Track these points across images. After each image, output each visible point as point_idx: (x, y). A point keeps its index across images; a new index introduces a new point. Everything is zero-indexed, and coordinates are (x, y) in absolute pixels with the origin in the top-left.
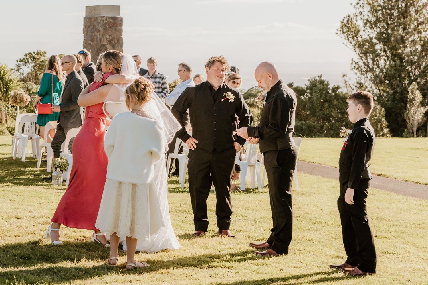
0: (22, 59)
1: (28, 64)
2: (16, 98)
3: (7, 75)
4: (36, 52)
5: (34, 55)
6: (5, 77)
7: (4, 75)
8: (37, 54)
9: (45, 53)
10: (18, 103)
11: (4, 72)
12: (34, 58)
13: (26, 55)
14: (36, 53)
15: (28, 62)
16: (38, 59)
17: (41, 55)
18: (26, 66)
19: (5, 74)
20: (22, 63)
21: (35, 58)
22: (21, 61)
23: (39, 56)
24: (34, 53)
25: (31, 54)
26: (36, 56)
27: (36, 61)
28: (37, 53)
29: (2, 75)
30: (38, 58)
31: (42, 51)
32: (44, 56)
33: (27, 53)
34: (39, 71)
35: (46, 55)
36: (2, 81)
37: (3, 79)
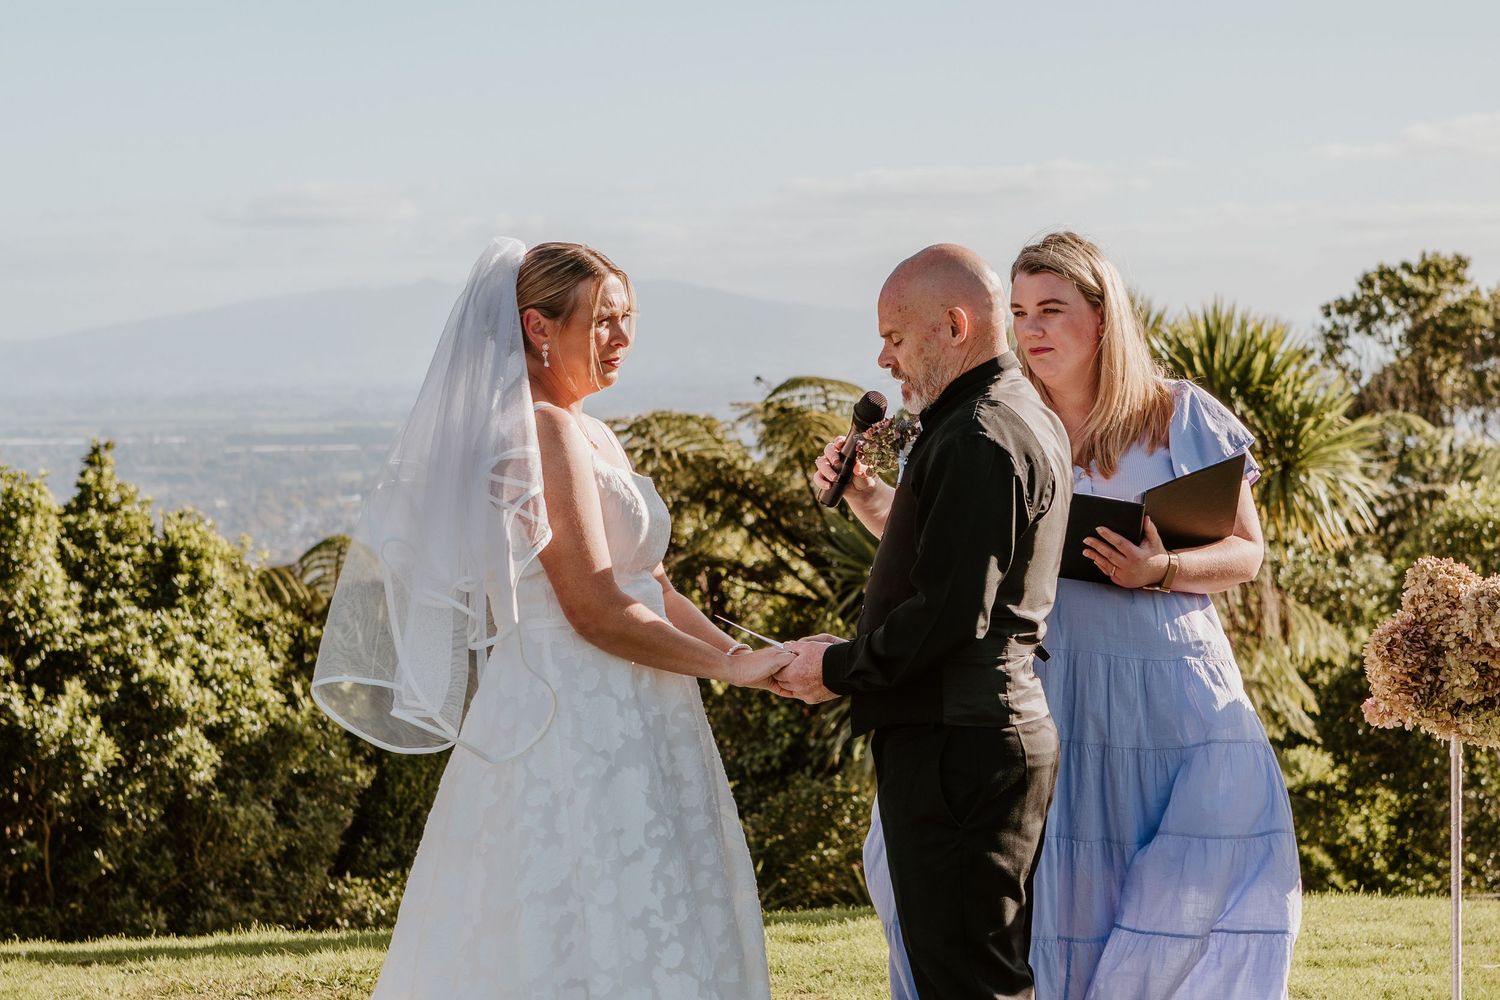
0: (1349, 298)
1: (1380, 324)
2: (1439, 651)
3: (1284, 378)
4: (1415, 262)
5: (1406, 277)
6: (1277, 388)
7: (1269, 377)
8: (1424, 273)
9: (1461, 262)
10: (1458, 708)
11: (1269, 362)
12: (1408, 293)
13: (1368, 282)
14: (1415, 271)
15: (1381, 313)
16: (1430, 298)
17: (1441, 275)
18: (1369, 332)
19: (1277, 377)
20: (1352, 320)
21: (1417, 295)
22: (1345, 308)
23: (1433, 280)
24: (1406, 266)
25: (1392, 273)
26: (1418, 283)
27: (1421, 310)
28: (1422, 266)
29: (1257, 379)
30: (1430, 289)
31: (1447, 252)
32: (1459, 280)
33: (1372, 268)
34: (1435, 356)
35: (1468, 273)
36: (1259, 414)
37: (1262, 402)
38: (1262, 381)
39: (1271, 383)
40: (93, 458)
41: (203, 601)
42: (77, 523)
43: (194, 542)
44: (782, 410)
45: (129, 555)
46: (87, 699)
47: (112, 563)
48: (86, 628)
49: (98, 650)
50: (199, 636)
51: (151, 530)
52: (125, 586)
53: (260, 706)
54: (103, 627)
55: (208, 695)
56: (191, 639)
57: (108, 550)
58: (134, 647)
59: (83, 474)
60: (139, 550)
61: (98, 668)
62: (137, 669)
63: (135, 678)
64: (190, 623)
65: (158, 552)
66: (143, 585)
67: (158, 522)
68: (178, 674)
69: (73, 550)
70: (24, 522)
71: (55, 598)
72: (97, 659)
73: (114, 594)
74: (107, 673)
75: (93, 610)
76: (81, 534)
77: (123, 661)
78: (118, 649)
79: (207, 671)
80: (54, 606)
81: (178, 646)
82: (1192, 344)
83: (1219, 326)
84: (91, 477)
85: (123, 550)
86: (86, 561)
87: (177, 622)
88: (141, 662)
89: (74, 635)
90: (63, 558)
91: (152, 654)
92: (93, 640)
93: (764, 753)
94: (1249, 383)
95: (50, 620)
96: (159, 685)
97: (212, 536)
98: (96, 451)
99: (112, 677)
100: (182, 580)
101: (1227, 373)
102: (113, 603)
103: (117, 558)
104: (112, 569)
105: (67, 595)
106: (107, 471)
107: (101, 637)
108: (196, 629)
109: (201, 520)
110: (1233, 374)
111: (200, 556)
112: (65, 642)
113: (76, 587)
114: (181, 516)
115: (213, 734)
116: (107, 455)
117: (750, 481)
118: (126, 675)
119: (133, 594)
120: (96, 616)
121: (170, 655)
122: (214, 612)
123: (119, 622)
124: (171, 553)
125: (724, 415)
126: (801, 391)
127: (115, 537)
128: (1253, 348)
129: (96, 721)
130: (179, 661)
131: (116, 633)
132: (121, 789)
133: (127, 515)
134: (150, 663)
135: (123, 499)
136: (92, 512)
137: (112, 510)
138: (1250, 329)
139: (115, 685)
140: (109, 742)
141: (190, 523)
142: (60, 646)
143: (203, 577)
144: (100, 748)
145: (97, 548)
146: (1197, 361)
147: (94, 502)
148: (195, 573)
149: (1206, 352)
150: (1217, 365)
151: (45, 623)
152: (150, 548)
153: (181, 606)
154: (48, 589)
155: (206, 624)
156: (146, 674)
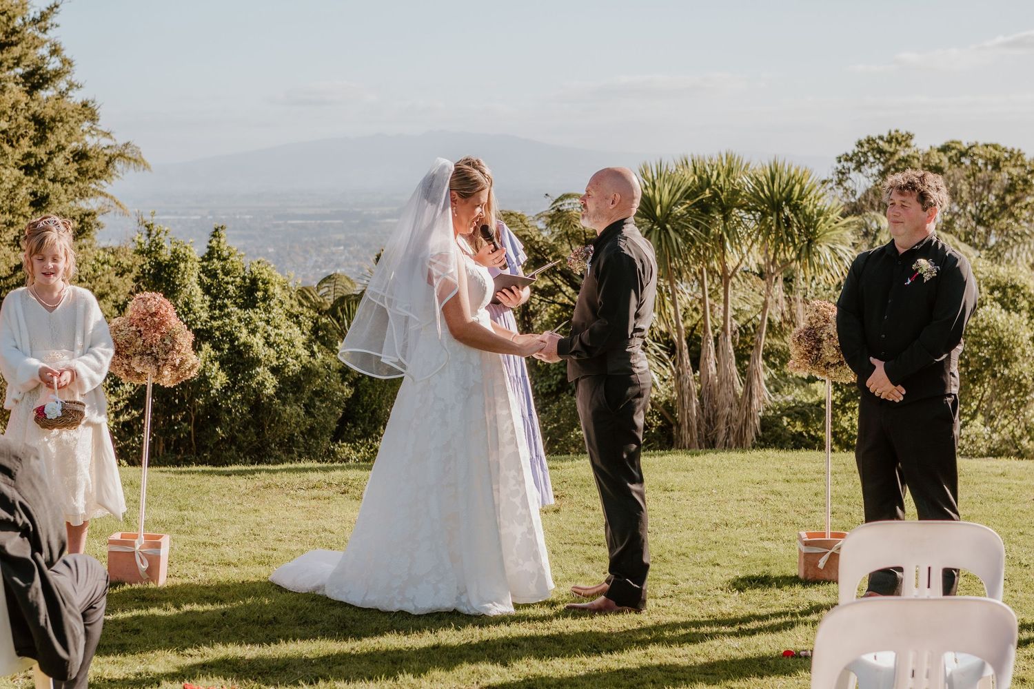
0: (850, 153)
1: (866, 166)
3: (809, 197)
4: (886, 135)
5: (881, 143)
6: (805, 202)
7: (801, 198)
8: (889, 142)
9: (910, 136)
11: (802, 189)
12: (881, 152)
13: (860, 144)
14: (885, 140)
15: (867, 161)
16: (892, 154)
17: (898, 143)
18: (860, 171)
19: (806, 196)
20: (852, 165)
21: (885, 152)
22: (849, 159)
23: (893, 145)
24: (881, 138)
25: (874, 141)
26: (885, 146)
27: (887, 161)
28: (888, 138)
29: (795, 198)
30: (892, 150)
31: (903, 131)
32: (908, 146)
33: (863, 138)
35: (913, 142)
36: (796, 215)
37: (798, 209)
38: (797, 199)
39: (802, 199)
40: (215, 234)
41: (269, 305)
42: (208, 266)
43: (265, 276)
44: (559, 210)
45: (233, 282)
46: (213, 353)
47: (225, 286)
48: (212, 318)
49: (218, 328)
50: (268, 322)
51: (244, 269)
52: (231, 297)
53: (297, 357)
54: (221, 317)
55: (272, 351)
56: (263, 324)
57: (223, 279)
58: (236, 328)
59: (210, 242)
60: (238, 279)
61: (218, 338)
62: (237, 339)
63: (236, 343)
64: (263, 316)
65: (248, 281)
66: (240, 297)
67: (247, 265)
68: (257, 341)
69: (207, 280)
70: (182, 265)
71: (197, 303)
72: (217, 333)
73: (226, 301)
74: (222, 340)
75: (215, 309)
76: (210, 271)
77: (230, 334)
78: (228, 328)
79: (272, 339)
80: (196, 307)
81: (257, 327)
82: (763, 179)
83: (777, 170)
84: (214, 243)
85: (230, 279)
86: (212, 285)
87: (257, 315)
88: (239, 335)
89: (206, 321)
90: (201, 283)
91: (245, 331)
92: (216, 324)
93: (548, 383)
94: (792, 199)
95: (195, 314)
96: (248, 347)
97: (274, 273)
98: (217, 230)
99: (225, 342)
100: (260, 294)
101: (781, 194)
102: (226, 306)
103: (227, 283)
104: (225, 289)
105: (203, 301)
106: (222, 240)
107: (220, 322)
108: (266, 318)
109: (269, 265)
110: (783, 195)
111: (268, 283)
112: (202, 324)
113: (207, 298)
114: (259, 263)
115: (275, 370)
116: (222, 232)
117: (542, 246)
118: (232, 341)
119: (235, 301)
120: (217, 312)
121: (253, 332)
122: (275, 310)
123: (228, 315)
124: (254, 281)
125: (530, 214)
126: (568, 201)
127: (227, 273)
128: (794, 182)
129: (217, 364)
130: (258, 335)
131: (227, 321)
132: (229, 397)
133: (232, 262)
134: (243, 336)
135: (230, 254)
136: (215, 260)
137: (225, 259)
138: (793, 172)
139: (227, 346)
140: (223, 374)
141: (263, 266)
142: (199, 326)
143: (270, 293)
144: (219, 377)
145: (217, 278)
146: (765, 188)
147: (216, 255)
148: (266, 291)
149: (770, 184)
150: (775, 190)
151: (192, 315)
152: (244, 278)
153: (259, 308)
154: (194, 299)
155: (271, 316)
156: (242, 340)
